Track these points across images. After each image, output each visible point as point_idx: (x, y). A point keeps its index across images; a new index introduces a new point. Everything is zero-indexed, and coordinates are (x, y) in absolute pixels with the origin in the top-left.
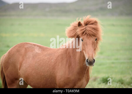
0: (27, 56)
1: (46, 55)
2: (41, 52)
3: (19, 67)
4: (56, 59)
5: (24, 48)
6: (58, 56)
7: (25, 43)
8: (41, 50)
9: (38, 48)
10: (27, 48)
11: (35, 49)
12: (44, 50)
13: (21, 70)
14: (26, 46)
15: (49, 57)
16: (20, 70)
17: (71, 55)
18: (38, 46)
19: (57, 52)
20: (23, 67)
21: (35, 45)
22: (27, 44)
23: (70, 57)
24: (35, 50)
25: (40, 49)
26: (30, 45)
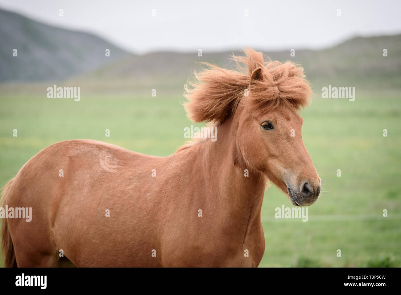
0: (75, 183)
1: (130, 179)
2: (116, 171)
3: (50, 214)
4: (160, 191)
5: (68, 159)
6: (167, 182)
7: (71, 143)
8: (118, 164)
9: (110, 156)
10: (77, 156)
11: (101, 161)
12: (125, 164)
13: (56, 225)
14: (73, 152)
15: (138, 184)
16: (53, 224)
17: (206, 175)
18: (110, 150)
19: (165, 170)
20: (62, 217)
21: (100, 148)
22: (77, 143)
23: (201, 182)
24: (99, 162)
25: (116, 161)
26: (87, 149)
